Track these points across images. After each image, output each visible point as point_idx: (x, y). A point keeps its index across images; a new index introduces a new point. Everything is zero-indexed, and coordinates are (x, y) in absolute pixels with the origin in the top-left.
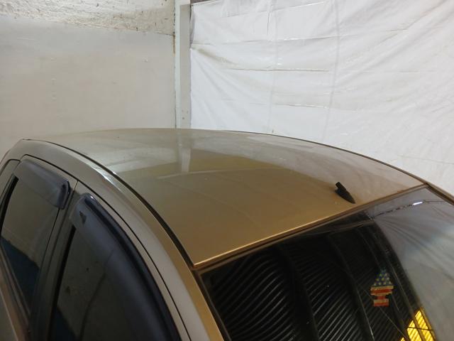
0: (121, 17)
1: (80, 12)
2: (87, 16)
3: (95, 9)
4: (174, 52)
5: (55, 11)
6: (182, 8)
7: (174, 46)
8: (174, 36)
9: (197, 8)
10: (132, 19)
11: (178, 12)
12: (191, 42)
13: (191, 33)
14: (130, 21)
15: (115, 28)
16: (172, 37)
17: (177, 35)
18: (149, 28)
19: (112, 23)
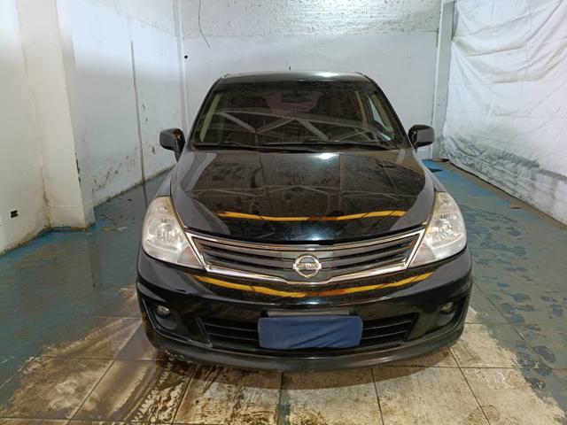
0: (390, 23)
1: (358, 24)
2: (363, 26)
3: (370, 20)
4: (437, 46)
5: (341, 26)
6: (446, 6)
7: (437, 38)
8: (438, 32)
10: (399, 23)
11: (442, 10)
12: (453, 35)
14: (397, 25)
15: (384, 32)
16: (435, 33)
17: (440, 31)
18: (414, 28)
19: (382, 29)
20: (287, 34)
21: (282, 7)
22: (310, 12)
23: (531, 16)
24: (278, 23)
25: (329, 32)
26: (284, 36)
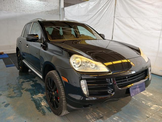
0: (47, 11)
1: (38, 11)
2: (40, 12)
3: (42, 10)
4: (60, 19)
5: (33, 11)
6: (62, 9)
7: (60, 17)
9: (65, 8)
10: (50, 12)
11: (61, 10)
12: (64, 16)
13: (64, 14)
14: (49, 12)
15: (46, 14)
16: (59, 16)
17: (61, 15)
18: (54, 13)
19: (45, 13)
20: (15, 11)
21: (13, 2)
22: (23, 5)
23: (88, 15)
24: (12, 7)
25: (30, 12)
26: (14, 12)
